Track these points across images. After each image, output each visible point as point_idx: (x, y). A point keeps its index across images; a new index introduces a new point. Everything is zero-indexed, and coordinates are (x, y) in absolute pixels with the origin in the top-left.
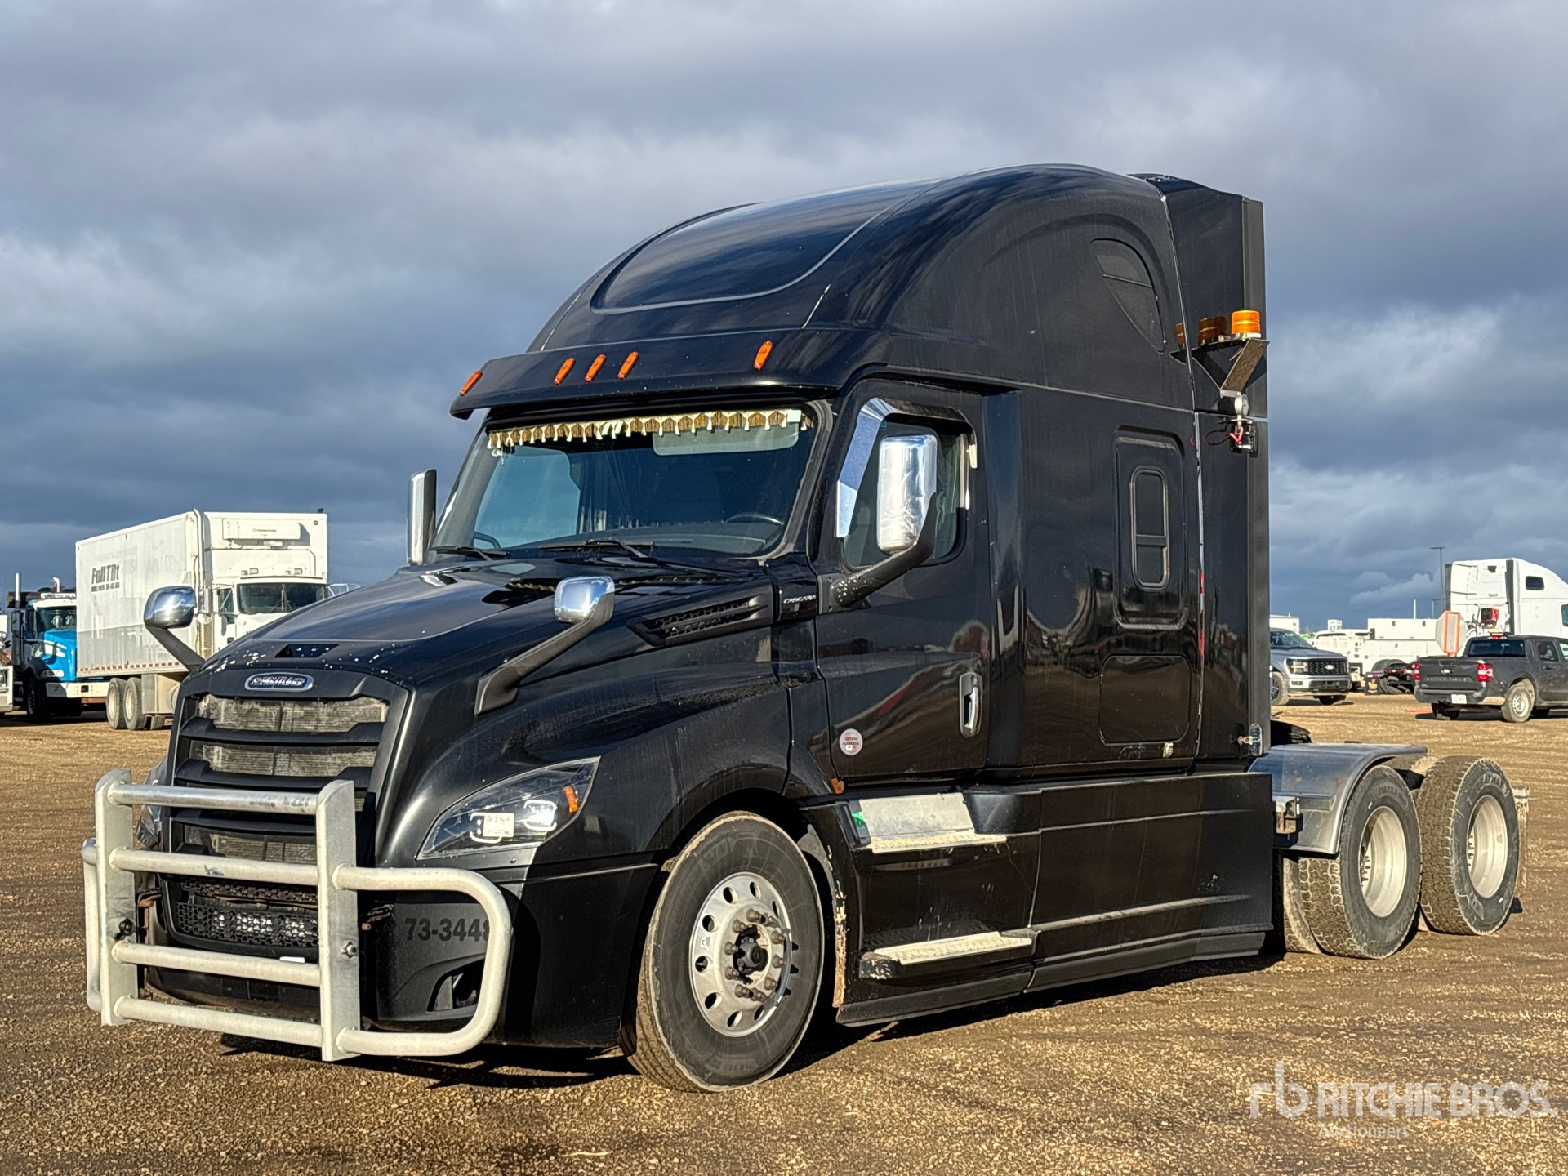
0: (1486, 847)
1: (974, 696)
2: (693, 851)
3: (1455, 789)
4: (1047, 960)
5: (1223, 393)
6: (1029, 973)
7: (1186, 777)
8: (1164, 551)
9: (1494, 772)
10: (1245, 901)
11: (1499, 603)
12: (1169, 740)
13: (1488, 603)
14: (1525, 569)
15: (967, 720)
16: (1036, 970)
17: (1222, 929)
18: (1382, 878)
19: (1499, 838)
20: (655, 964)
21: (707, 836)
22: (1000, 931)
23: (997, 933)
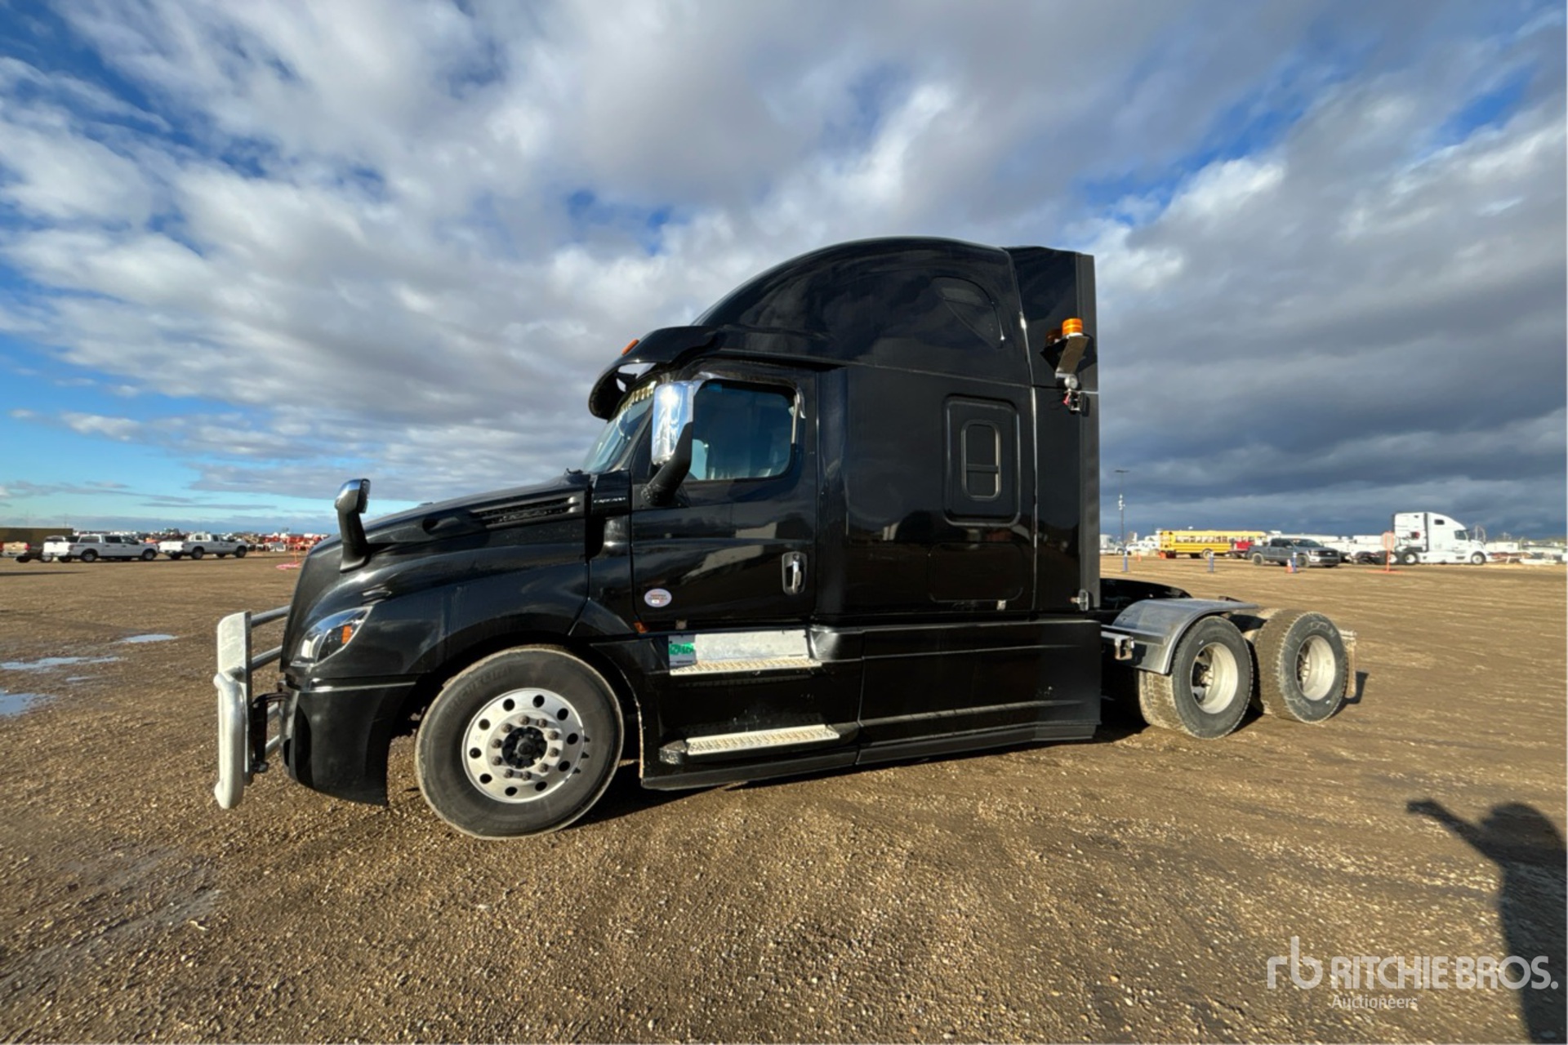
0: (1318, 667)
1: (796, 569)
2: (470, 673)
3: (1285, 631)
4: (873, 744)
5: (1058, 375)
6: (855, 753)
7: (1027, 623)
8: (997, 476)
9: (1321, 620)
10: (1077, 705)
11: (1421, 530)
12: (1002, 599)
13: (1415, 530)
14: (1433, 517)
15: (789, 583)
16: (862, 751)
17: (1056, 722)
18: (1219, 687)
19: (1328, 662)
20: (422, 753)
21: (486, 664)
22: (827, 724)
23: (823, 727)
